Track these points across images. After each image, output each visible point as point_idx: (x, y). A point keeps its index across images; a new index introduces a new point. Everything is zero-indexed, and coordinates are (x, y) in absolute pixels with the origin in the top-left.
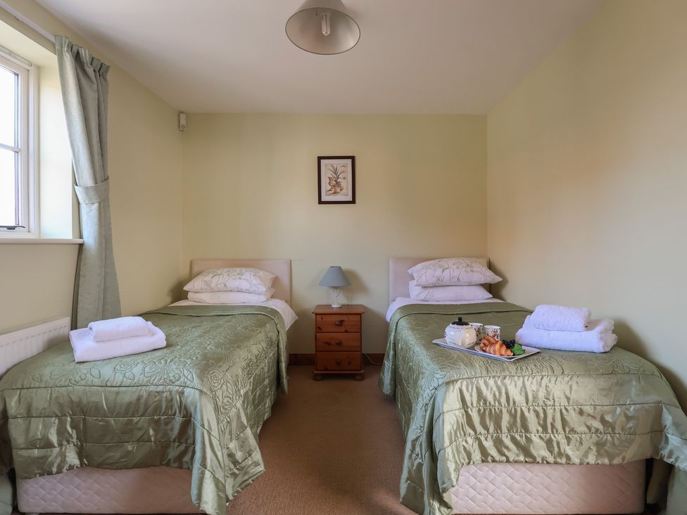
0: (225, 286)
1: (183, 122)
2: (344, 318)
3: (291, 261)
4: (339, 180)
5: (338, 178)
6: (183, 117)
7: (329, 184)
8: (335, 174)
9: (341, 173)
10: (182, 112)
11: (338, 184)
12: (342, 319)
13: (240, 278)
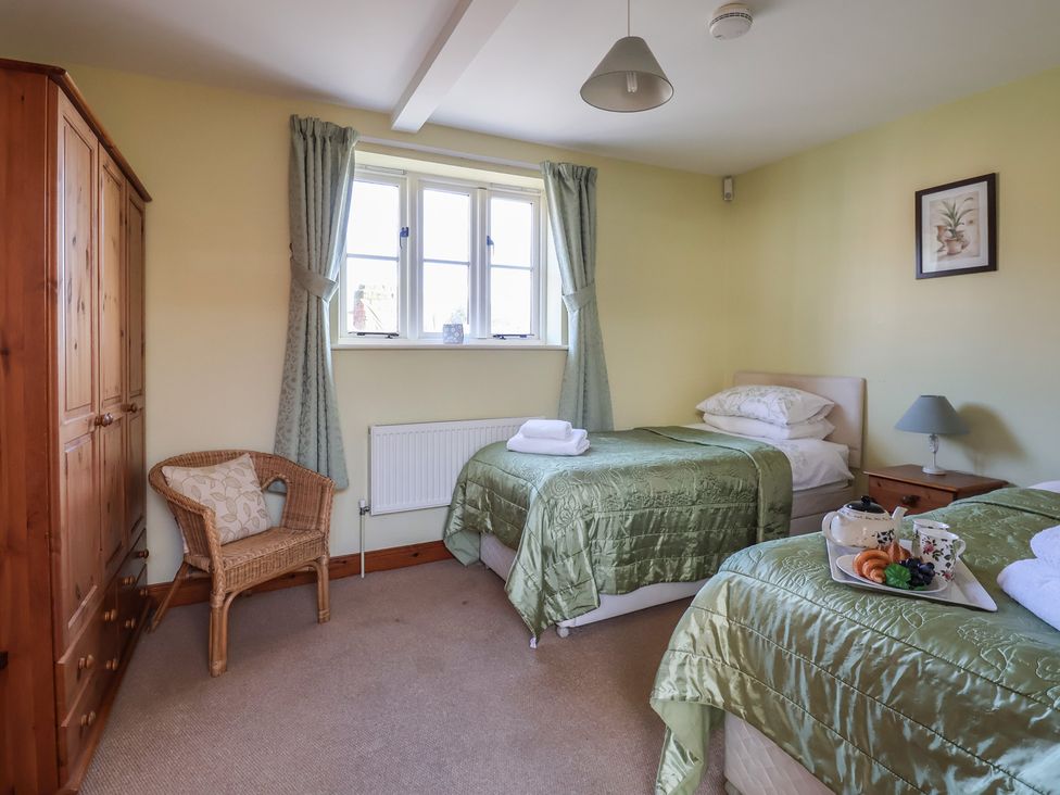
0: (739, 408)
1: (728, 189)
2: (921, 493)
3: (865, 381)
4: (958, 229)
5: (956, 225)
6: (728, 182)
7: (939, 238)
8: (952, 216)
9: (964, 213)
10: (728, 177)
11: (957, 236)
12: (916, 494)
13: (759, 401)
